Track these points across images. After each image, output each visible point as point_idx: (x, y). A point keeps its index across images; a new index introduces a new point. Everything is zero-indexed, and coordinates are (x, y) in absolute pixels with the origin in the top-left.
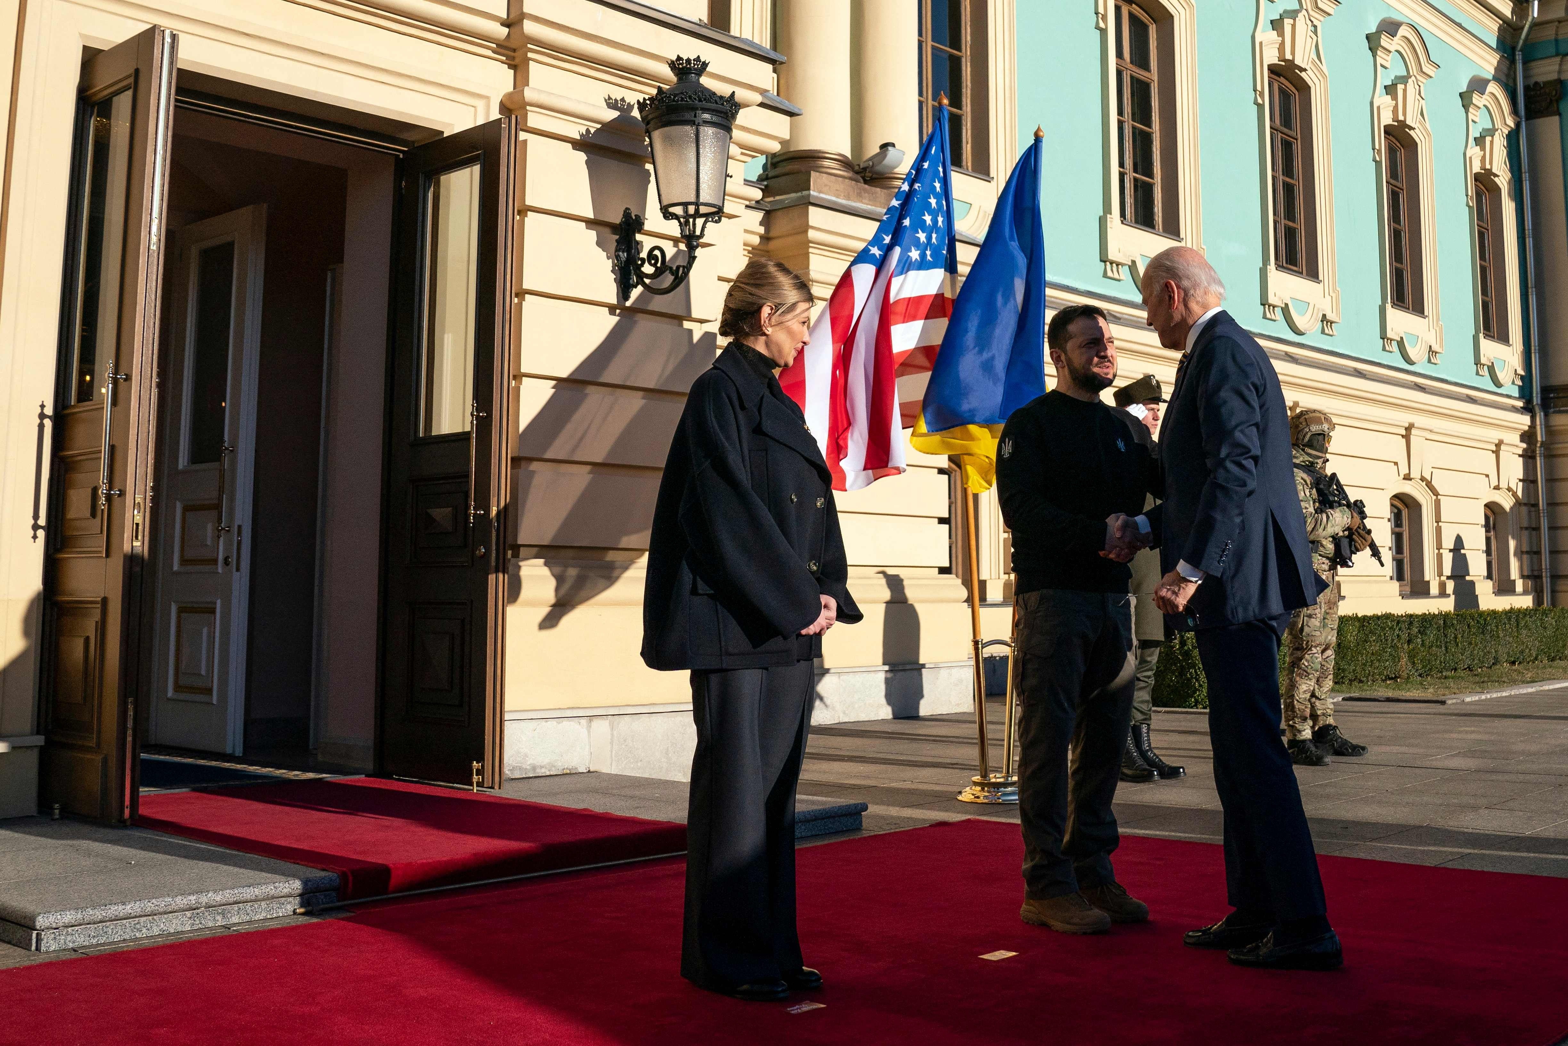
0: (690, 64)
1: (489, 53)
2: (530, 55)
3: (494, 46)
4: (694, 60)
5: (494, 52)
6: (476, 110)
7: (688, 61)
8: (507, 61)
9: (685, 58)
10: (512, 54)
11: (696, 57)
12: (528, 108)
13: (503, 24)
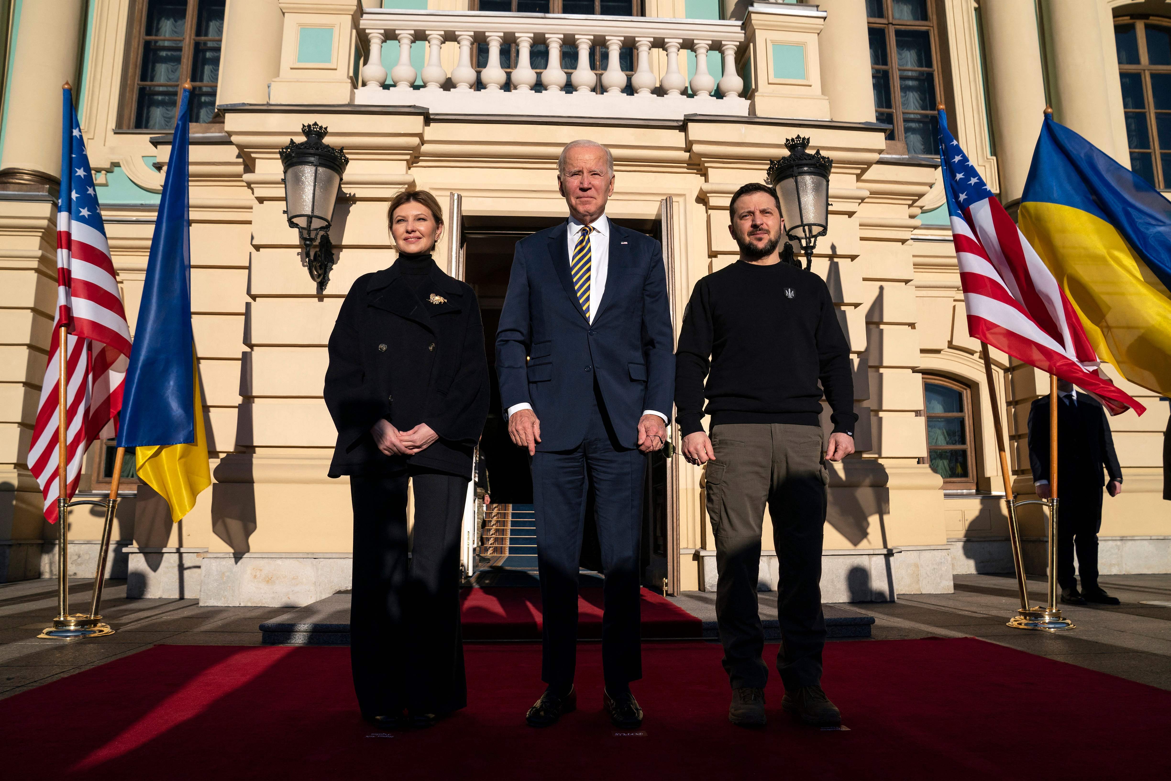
0: (794, 141)
1: (685, 170)
2: (706, 165)
3: (686, 165)
4: (796, 138)
5: (688, 169)
6: (679, 204)
7: (793, 140)
8: (698, 173)
9: (790, 139)
10: (698, 167)
11: (796, 136)
12: (708, 195)
13: (685, 151)
